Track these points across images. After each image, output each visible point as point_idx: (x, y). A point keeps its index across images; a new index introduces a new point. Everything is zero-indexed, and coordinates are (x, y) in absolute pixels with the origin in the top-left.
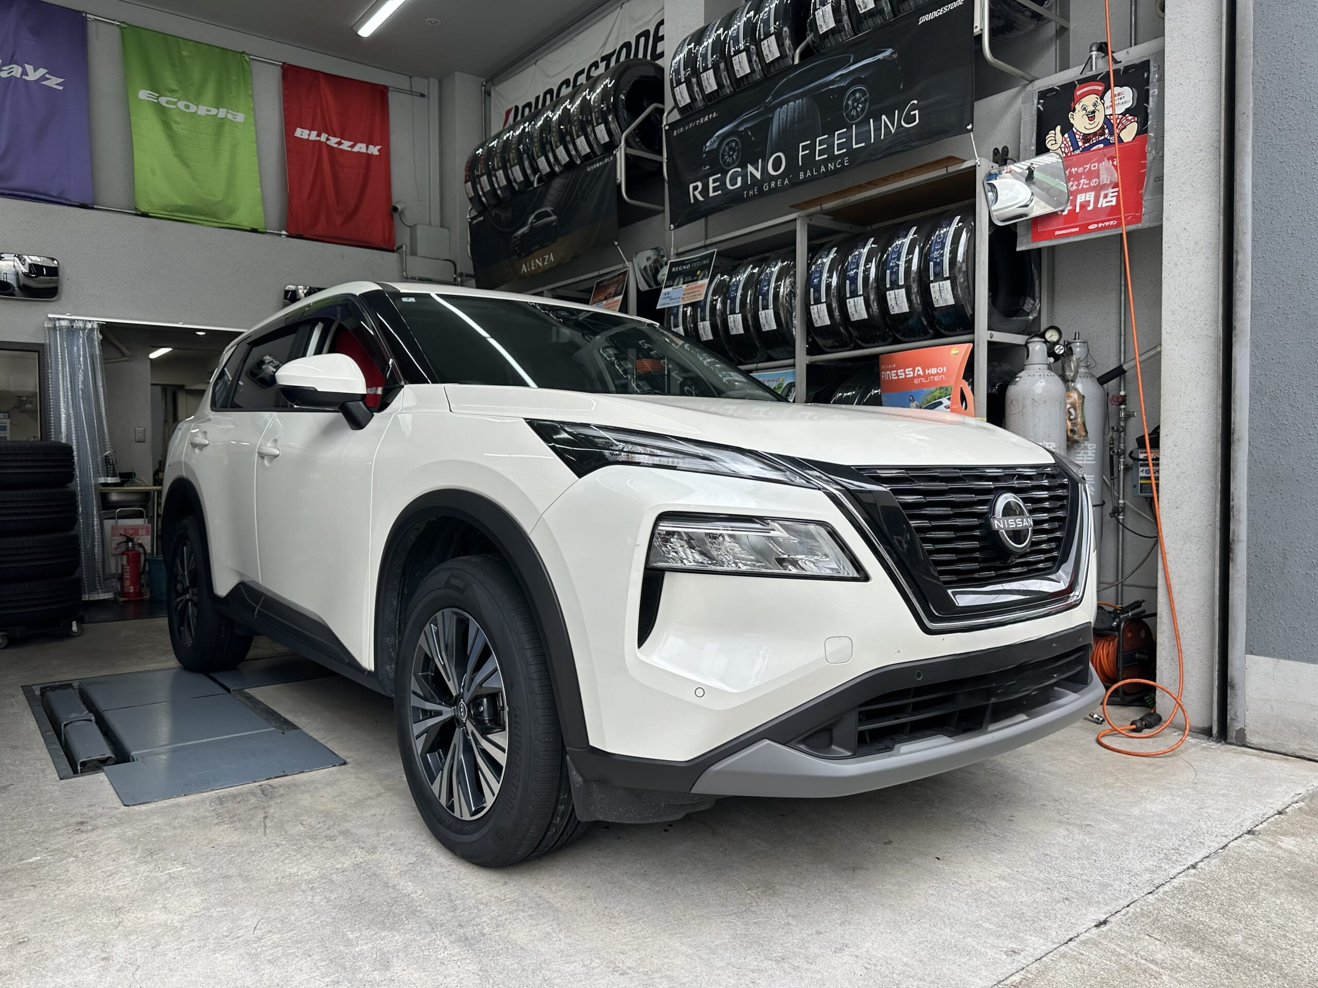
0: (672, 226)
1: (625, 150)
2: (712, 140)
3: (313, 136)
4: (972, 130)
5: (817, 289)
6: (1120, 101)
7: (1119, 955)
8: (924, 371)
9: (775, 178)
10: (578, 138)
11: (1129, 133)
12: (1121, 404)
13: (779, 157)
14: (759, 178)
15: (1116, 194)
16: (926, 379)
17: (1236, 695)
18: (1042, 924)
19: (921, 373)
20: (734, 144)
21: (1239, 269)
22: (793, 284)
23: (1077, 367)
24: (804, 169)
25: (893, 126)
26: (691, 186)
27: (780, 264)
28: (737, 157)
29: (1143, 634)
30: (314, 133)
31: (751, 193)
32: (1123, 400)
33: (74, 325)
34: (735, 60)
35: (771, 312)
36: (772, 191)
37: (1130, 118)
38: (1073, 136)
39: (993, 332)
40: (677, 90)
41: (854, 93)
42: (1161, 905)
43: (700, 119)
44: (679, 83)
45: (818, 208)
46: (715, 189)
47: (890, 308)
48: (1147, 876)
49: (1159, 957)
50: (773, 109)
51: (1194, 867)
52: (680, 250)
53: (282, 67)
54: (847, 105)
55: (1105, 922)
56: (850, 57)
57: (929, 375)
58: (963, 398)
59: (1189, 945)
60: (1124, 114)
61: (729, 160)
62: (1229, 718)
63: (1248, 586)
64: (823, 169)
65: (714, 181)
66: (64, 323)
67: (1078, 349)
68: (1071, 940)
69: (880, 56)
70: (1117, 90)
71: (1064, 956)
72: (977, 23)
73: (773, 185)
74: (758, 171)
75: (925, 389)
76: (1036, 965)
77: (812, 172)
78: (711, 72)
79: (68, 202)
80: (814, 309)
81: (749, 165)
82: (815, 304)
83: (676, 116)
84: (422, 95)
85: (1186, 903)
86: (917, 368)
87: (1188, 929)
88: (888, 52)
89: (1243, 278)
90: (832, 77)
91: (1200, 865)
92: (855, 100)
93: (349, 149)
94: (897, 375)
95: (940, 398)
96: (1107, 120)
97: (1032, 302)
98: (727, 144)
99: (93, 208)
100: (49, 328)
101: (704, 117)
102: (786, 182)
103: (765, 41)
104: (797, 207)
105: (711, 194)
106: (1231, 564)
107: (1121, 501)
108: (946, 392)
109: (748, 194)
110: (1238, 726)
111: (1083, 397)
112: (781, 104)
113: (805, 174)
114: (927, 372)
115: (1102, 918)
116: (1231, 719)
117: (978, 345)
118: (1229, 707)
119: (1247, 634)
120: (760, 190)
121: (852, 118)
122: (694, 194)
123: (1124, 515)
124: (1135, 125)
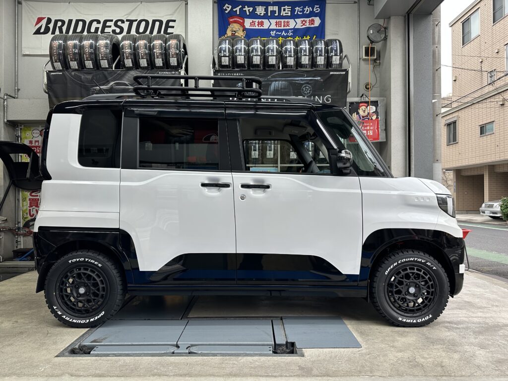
1: (184, 71)
6: (372, 109)
11: (374, 117)
15: (372, 132)
25: (320, 101)
34: (254, 57)
35: (272, 152)
38: (359, 116)
43: (234, 73)
44: (224, 56)
50: (272, 81)
54: (303, 89)
56: (305, 75)
60: (373, 113)
69: (316, 78)
70: (371, 106)
88: (319, 78)
90: (297, 79)
92: (306, 89)
96: (368, 113)
103: (270, 57)
121: (305, 94)
124: (376, 116)
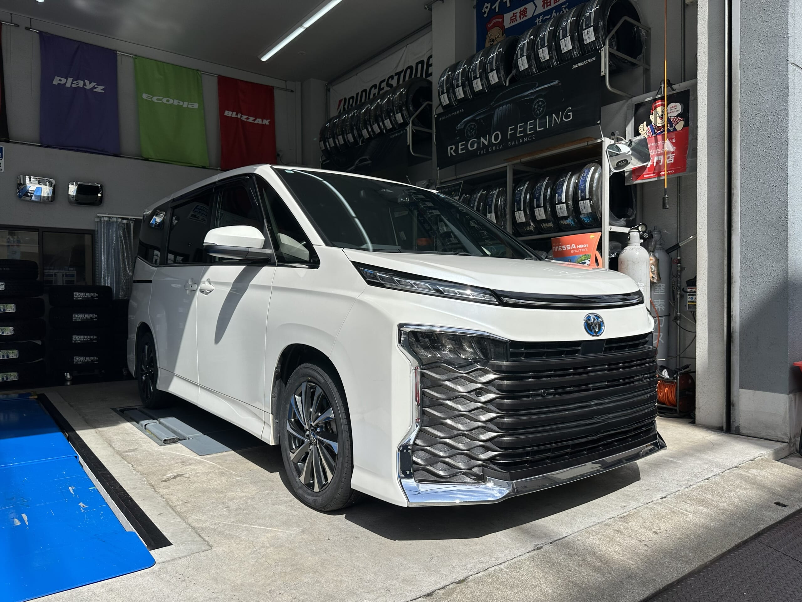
0: (438, 168)
1: (412, 127)
2: (461, 124)
3: (234, 115)
4: (600, 123)
5: (519, 204)
6: (676, 110)
7: (671, 508)
8: (576, 247)
9: (495, 145)
10: (386, 119)
11: (679, 126)
12: (678, 264)
13: (498, 134)
14: (487, 144)
15: (674, 157)
16: (578, 250)
17: (734, 409)
18: (637, 498)
19: (575, 247)
20: (473, 126)
21: (734, 197)
22: (505, 200)
23: (655, 244)
24: (511, 140)
25: (558, 120)
26: (449, 148)
27: (498, 190)
28: (475, 133)
29: (690, 381)
30: (234, 113)
31: (482, 152)
32: (679, 261)
33: (111, 220)
34: (474, 82)
35: (493, 214)
36: (493, 152)
37: (680, 118)
38: (652, 127)
39: (612, 227)
40: (442, 97)
41: (538, 102)
42: (691, 492)
43: (454, 112)
44: (443, 93)
45: (518, 161)
46: (462, 150)
47: (558, 213)
48: (686, 482)
49: (689, 509)
50: (496, 108)
51: (707, 479)
52: (443, 181)
53: (218, 77)
54: (534, 108)
55: (665, 497)
56: (536, 84)
57: (579, 248)
58: (597, 260)
59: (702, 506)
60: (677, 116)
61: (470, 135)
62: (731, 421)
63: (740, 355)
64: (521, 141)
65: (462, 145)
66: (106, 219)
67: (656, 235)
68: (649, 503)
69: (552, 84)
70: (673, 104)
71: (646, 508)
72: (603, 69)
73: (494, 148)
74: (486, 141)
75: (577, 256)
76: (635, 510)
77: (515, 143)
78: (461, 88)
79: (107, 154)
80: (517, 214)
81: (481, 138)
82: (517, 211)
83: (440, 110)
84: (292, 91)
85: (703, 492)
86: (572, 245)
87: (702, 500)
88: (556, 82)
89: (736, 202)
90: (526, 93)
91: (710, 478)
92: (539, 106)
93: (253, 122)
94: (562, 248)
95: (585, 260)
96: (669, 120)
97: (632, 210)
98: (469, 126)
99: (120, 157)
100: (97, 222)
101: (457, 111)
102: (501, 147)
103: (491, 73)
104: (507, 160)
105: (460, 152)
106: (732, 344)
107: (679, 314)
108: (588, 258)
109: (480, 152)
110: (736, 425)
111: (658, 260)
112: (499, 106)
113: (511, 143)
114: (578, 247)
115: (664, 496)
116: (733, 421)
117: (604, 233)
118: (731, 415)
119: (740, 378)
120: (487, 150)
121: (537, 115)
122: (450, 152)
123: (680, 321)
124: (683, 122)
